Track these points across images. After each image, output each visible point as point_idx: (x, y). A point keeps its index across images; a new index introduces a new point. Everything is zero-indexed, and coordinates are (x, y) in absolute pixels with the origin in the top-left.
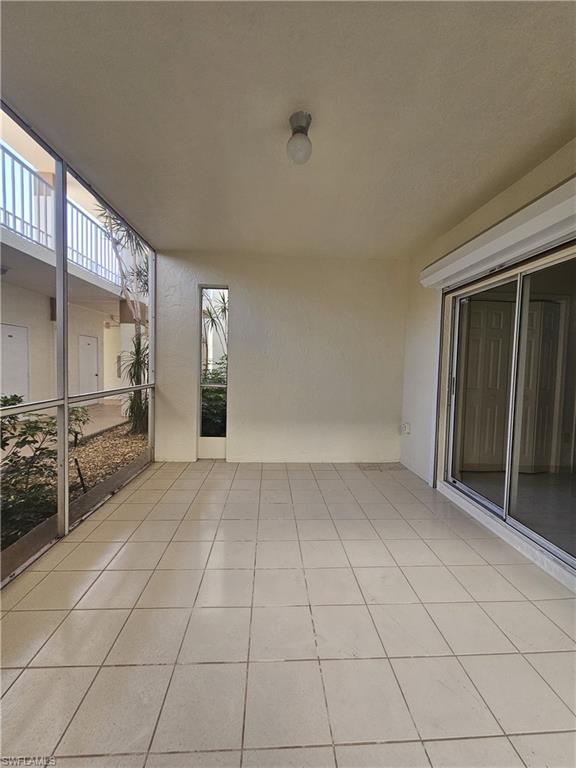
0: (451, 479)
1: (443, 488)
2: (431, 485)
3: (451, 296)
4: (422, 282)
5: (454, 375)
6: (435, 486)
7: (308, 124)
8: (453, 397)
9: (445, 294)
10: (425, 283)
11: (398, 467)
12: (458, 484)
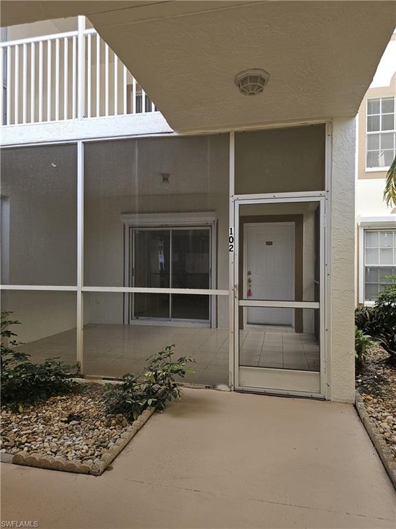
0: (134, 317)
1: (133, 322)
12: (140, 318)
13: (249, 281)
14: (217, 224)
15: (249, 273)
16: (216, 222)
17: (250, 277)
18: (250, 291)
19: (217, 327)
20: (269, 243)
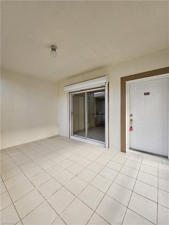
0: (73, 135)
1: (72, 137)
2: (69, 137)
3: (70, 94)
4: (64, 89)
5: (72, 111)
6: (70, 137)
7: (56, 48)
8: (72, 116)
9: (69, 93)
10: (65, 90)
11: (58, 136)
12: (75, 135)
13: (131, 120)
14: (108, 84)
15: (131, 115)
16: (107, 83)
17: (131, 118)
18: (131, 127)
19: (109, 148)
20: (147, 94)
